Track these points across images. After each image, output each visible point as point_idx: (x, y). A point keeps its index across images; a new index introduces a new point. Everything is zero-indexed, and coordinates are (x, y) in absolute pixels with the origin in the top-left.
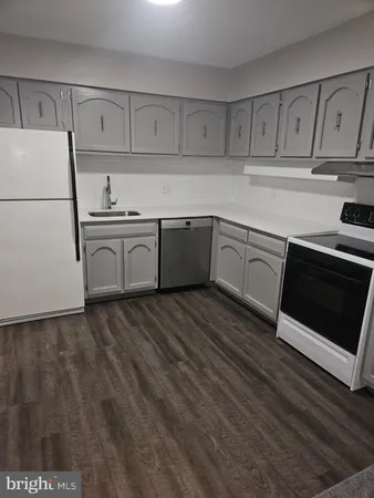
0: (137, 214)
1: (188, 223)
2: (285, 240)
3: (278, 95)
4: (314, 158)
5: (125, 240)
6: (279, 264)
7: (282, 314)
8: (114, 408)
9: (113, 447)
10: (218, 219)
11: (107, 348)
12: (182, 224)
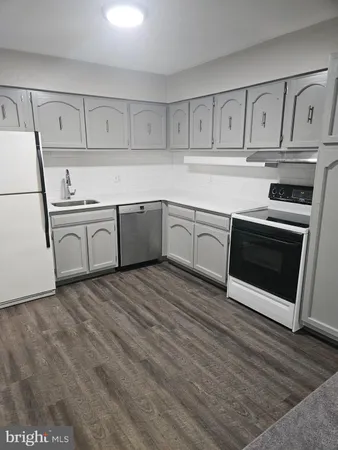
0: (95, 202)
1: (142, 208)
2: (229, 216)
3: (211, 98)
4: (245, 149)
5: (88, 226)
6: (225, 237)
7: (231, 278)
8: (107, 372)
9: (115, 404)
10: (166, 202)
11: (85, 322)
12: (137, 208)
